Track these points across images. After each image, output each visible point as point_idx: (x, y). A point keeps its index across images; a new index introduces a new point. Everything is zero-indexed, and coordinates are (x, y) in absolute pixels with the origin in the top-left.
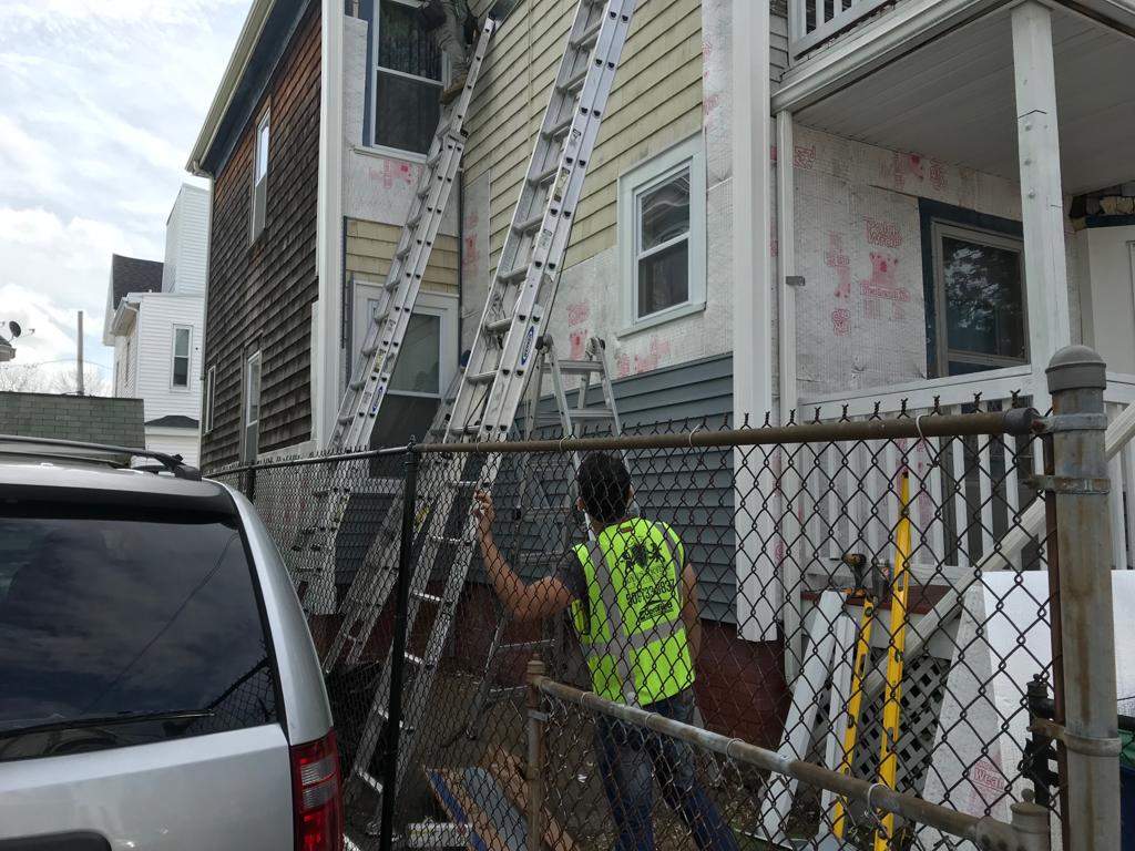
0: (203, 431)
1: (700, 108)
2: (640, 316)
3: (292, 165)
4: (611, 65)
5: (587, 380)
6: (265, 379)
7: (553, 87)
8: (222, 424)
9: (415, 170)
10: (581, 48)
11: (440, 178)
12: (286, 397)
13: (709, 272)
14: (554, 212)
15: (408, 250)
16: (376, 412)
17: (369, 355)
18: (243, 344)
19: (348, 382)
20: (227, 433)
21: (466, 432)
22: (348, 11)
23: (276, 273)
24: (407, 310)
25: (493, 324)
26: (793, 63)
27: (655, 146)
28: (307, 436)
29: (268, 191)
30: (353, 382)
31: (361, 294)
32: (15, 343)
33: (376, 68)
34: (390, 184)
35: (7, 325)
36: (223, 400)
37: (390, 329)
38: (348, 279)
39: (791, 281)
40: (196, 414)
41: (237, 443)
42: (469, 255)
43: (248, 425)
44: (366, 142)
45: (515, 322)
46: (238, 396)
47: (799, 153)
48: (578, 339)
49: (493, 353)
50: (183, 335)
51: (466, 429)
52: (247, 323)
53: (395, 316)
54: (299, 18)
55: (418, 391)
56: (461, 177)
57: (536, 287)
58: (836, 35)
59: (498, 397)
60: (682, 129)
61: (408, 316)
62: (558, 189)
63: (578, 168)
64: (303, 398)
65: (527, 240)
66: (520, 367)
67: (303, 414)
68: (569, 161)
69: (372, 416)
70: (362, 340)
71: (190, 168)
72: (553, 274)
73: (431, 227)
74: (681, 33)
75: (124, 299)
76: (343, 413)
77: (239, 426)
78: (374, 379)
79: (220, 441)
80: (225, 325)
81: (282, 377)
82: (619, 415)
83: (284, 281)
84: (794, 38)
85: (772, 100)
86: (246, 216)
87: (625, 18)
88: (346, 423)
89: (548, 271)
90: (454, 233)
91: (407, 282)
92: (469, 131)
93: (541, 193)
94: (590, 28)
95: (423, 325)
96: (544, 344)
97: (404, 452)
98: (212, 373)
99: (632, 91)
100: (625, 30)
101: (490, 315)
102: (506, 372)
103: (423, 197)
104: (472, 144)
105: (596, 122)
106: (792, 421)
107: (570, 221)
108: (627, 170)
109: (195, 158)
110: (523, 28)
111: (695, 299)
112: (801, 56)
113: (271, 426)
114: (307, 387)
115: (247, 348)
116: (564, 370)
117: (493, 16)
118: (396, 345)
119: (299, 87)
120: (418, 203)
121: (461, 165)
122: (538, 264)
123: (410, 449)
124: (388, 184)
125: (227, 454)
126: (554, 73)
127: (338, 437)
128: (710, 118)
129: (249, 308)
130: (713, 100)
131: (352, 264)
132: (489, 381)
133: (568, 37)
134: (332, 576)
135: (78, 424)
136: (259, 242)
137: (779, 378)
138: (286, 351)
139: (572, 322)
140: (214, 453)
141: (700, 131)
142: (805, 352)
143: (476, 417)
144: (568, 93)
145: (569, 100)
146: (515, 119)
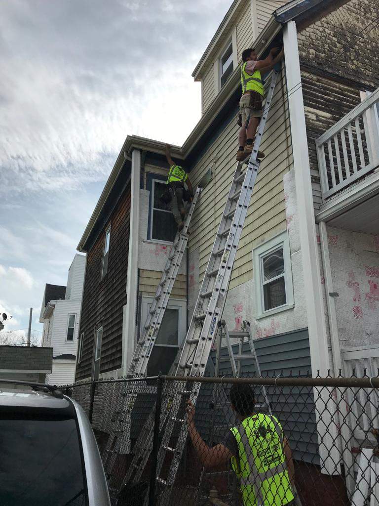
0: (77, 362)
1: (285, 221)
2: (265, 310)
3: (119, 248)
4: (246, 207)
5: (242, 341)
6: (104, 339)
7: (222, 215)
8: (85, 359)
9: (168, 248)
10: (234, 200)
11: (178, 252)
12: (112, 348)
13: (295, 291)
14: (223, 267)
15: (165, 282)
16: (149, 356)
17: (147, 329)
18: (95, 323)
19: (138, 341)
20: (87, 363)
21: (186, 367)
22: (142, 187)
23: (110, 293)
24: (164, 308)
25: (198, 316)
26: (324, 202)
27: (267, 237)
28: (120, 366)
29: (109, 258)
30: (140, 341)
31: (145, 301)
32: (4, 323)
33: (153, 209)
34: (158, 254)
35: (2, 315)
36: (86, 348)
37: (156, 317)
38: (139, 295)
39: (332, 295)
40: (75, 353)
41: (91, 368)
42: (191, 283)
43: (96, 360)
44: (148, 238)
45: (207, 316)
46: (92, 347)
47: (330, 239)
48: (239, 320)
49: (199, 329)
50: (73, 318)
51: (186, 365)
52: (98, 314)
53: (158, 311)
54: (123, 190)
55: (169, 344)
56: (188, 250)
57: (216, 300)
58: (342, 190)
59: (200, 351)
60: (278, 230)
61: (164, 310)
62: (225, 258)
63: (233, 249)
64: (119, 349)
65: (213, 279)
66: (210, 336)
67: (118, 356)
68: (229, 246)
69: (147, 357)
70: (144, 323)
71: (78, 249)
72: (224, 294)
73: (174, 272)
74: (275, 192)
75: (49, 303)
76: (135, 356)
77: (93, 360)
78: (149, 340)
79: (84, 367)
80: (89, 315)
81: (111, 338)
82: (257, 357)
83: (113, 296)
84: (324, 191)
85: (316, 217)
86: (99, 268)
87: (251, 188)
88: (136, 361)
89: (221, 292)
90: (185, 273)
91: (164, 296)
92: (190, 232)
93: (218, 259)
94: (237, 193)
95: (171, 313)
96: (221, 324)
97: (156, 379)
98: (82, 336)
99: (256, 215)
100: (250, 192)
101: (197, 312)
102: (204, 339)
103: (172, 259)
104: (192, 237)
105: (240, 230)
106: (340, 375)
107: (230, 270)
108: (256, 247)
109: (81, 245)
110: (212, 191)
111: (289, 303)
112: (327, 199)
113: (105, 361)
114: (121, 343)
115: (97, 325)
116: (231, 336)
117: (200, 187)
118: (159, 324)
119: (122, 218)
120: (169, 262)
121: (188, 245)
122: (217, 290)
123: (159, 378)
124: (157, 254)
125: (86, 374)
126: (223, 210)
127: (133, 367)
128: (290, 225)
129: (99, 307)
130: (291, 218)
131: (142, 288)
132: (196, 342)
133: (227, 196)
134: (128, 434)
135: (25, 360)
136: (104, 279)
137: (330, 339)
138: (113, 327)
139: (236, 313)
140: (81, 372)
141: (286, 231)
142: (342, 327)
143: (191, 360)
144: (229, 218)
145: (229, 221)
146: (209, 227)
